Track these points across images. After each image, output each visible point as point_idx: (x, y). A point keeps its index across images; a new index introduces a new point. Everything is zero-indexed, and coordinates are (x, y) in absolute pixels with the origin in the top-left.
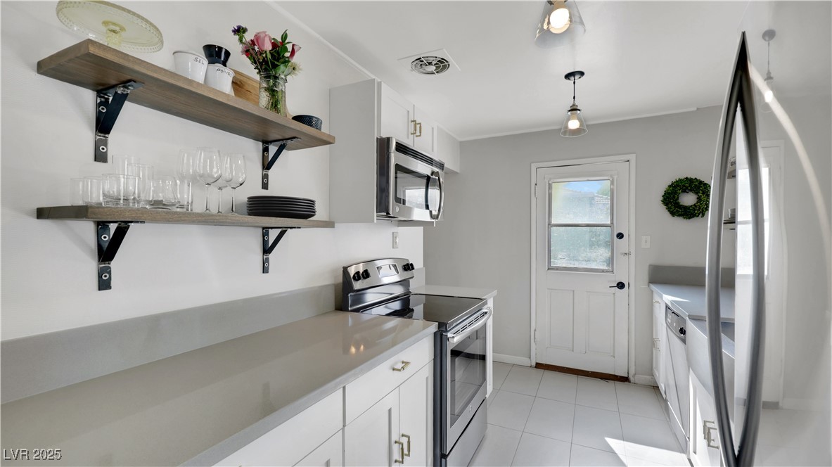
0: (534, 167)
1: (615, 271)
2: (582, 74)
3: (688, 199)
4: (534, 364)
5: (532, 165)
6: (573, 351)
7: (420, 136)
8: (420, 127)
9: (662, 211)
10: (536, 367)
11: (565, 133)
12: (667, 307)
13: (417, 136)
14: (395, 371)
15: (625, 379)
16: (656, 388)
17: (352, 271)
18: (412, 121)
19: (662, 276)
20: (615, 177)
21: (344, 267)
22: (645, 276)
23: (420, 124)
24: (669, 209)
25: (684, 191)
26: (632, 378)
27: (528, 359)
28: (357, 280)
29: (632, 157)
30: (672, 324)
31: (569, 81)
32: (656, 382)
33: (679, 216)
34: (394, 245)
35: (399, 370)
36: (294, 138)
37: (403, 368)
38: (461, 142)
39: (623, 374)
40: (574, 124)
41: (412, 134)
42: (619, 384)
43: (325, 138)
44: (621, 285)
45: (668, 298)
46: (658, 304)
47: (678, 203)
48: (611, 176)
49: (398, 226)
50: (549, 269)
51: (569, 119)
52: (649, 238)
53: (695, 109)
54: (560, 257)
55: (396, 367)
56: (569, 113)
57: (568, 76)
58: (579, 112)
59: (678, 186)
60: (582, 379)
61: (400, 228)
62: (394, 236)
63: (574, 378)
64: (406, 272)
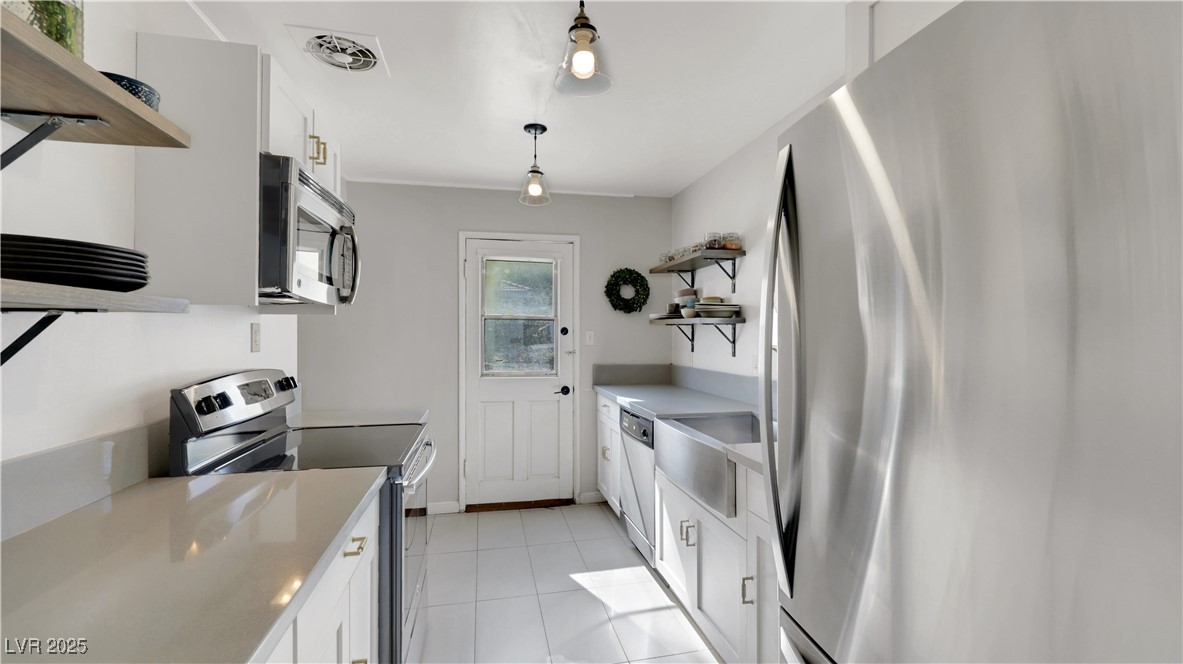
0: (462, 236)
1: (559, 374)
2: (544, 129)
3: (627, 292)
4: (463, 508)
5: (460, 233)
6: (513, 479)
7: (324, 163)
8: (325, 149)
9: (604, 303)
10: (466, 511)
11: (524, 199)
12: (623, 410)
13: (318, 163)
14: (347, 557)
15: (569, 502)
16: (604, 504)
17: (193, 396)
18: (311, 137)
19: (609, 376)
20: (559, 262)
21: (173, 391)
22: (589, 379)
23: (324, 144)
24: (612, 302)
25: (625, 283)
26: (577, 499)
27: (456, 502)
28: (205, 413)
29: (576, 239)
30: (630, 427)
31: (528, 134)
32: (602, 497)
33: (620, 309)
34: (254, 346)
35: (357, 553)
36: (94, 117)
37: (360, 548)
38: (348, 182)
39: (567, 496)
40: (535, 190)
41: (310, 158)
42: (565, 509)
43: (173, 134)
44: (565, 390)
45: (625, 400)
46: (605, 409)
47: (620, 296)
48: (555, 259)
49: (260, 313)
50: (482, 375)
51: (528, 183)
52: (592, 333)
53: (632, 196)
54: (496, 358)
55: (348, 551)
56: (530, 175)
57: (528, 127)
58: (540, 175)
59: (619, 276)
60: (524, 512)
61: (263, 316)
62: (254, 329)
63: (515, 513)
64: (283, 393)
